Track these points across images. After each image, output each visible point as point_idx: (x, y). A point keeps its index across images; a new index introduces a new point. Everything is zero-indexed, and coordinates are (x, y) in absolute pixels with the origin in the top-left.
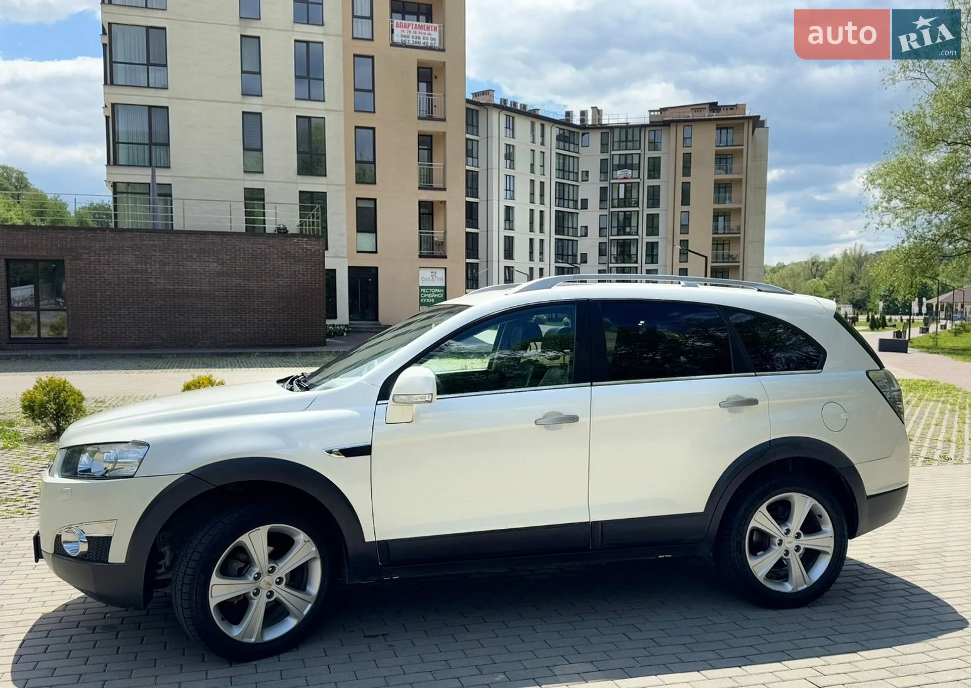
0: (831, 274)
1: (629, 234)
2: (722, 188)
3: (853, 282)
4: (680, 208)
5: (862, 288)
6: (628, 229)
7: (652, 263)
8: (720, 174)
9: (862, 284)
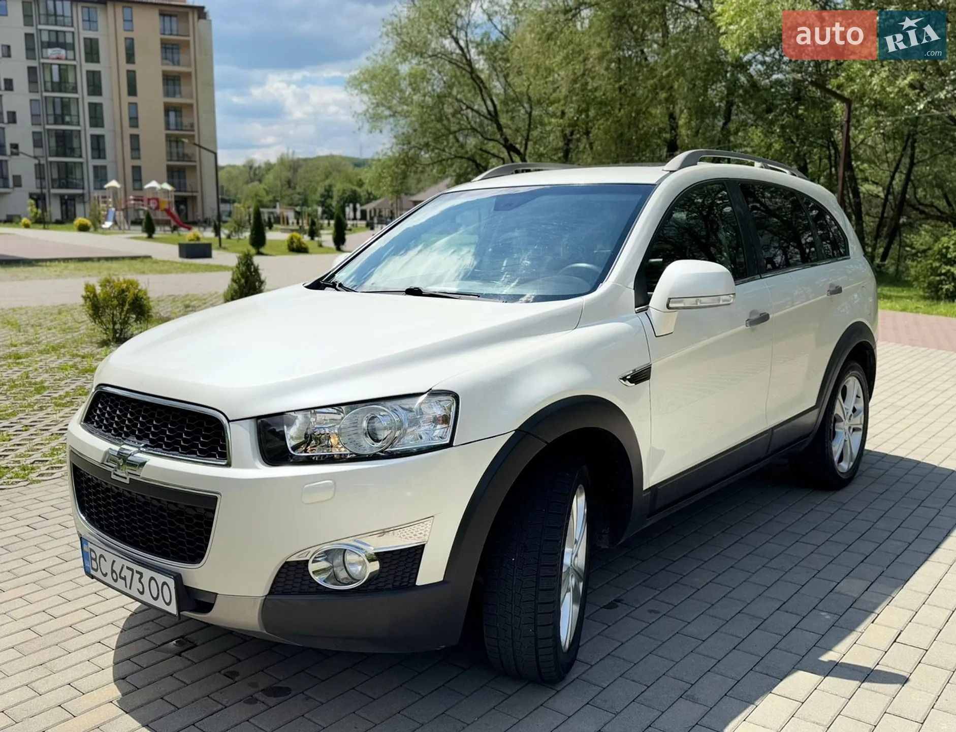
0: (270, 178)
1: (68, 124)
2: (171, 81)
3: (290, 187)
4: (127, 99)
5: (299, 194)
6: (67, 119)
7: (99, 157)
8: (168, 65)
9: (298, 190)
